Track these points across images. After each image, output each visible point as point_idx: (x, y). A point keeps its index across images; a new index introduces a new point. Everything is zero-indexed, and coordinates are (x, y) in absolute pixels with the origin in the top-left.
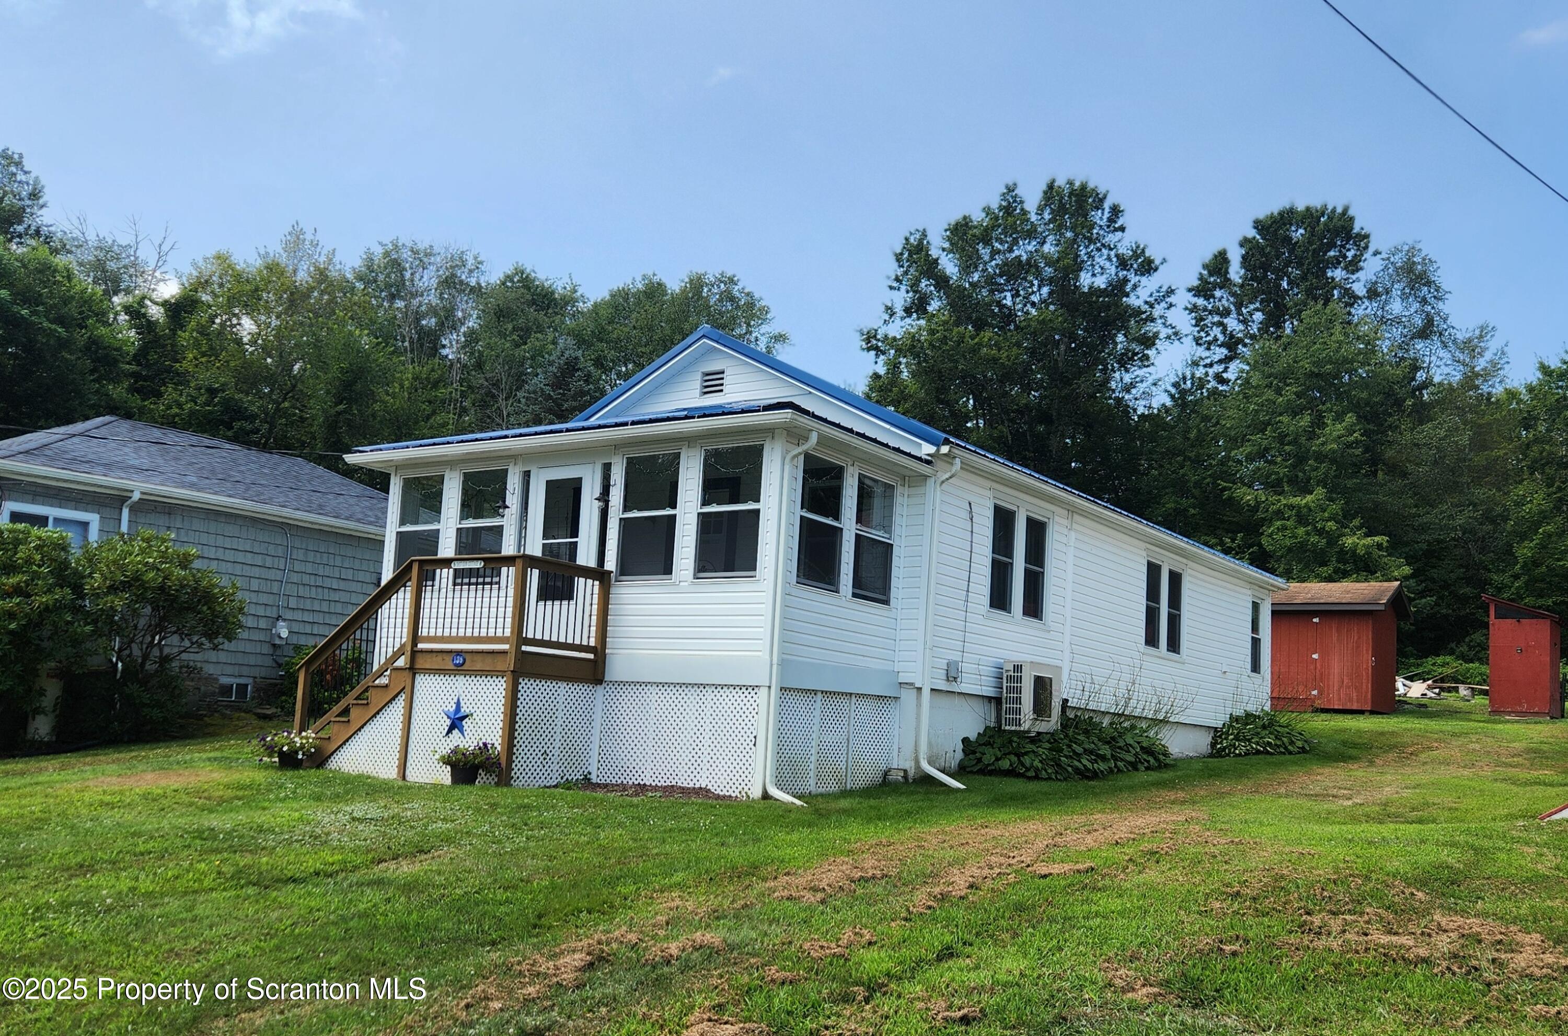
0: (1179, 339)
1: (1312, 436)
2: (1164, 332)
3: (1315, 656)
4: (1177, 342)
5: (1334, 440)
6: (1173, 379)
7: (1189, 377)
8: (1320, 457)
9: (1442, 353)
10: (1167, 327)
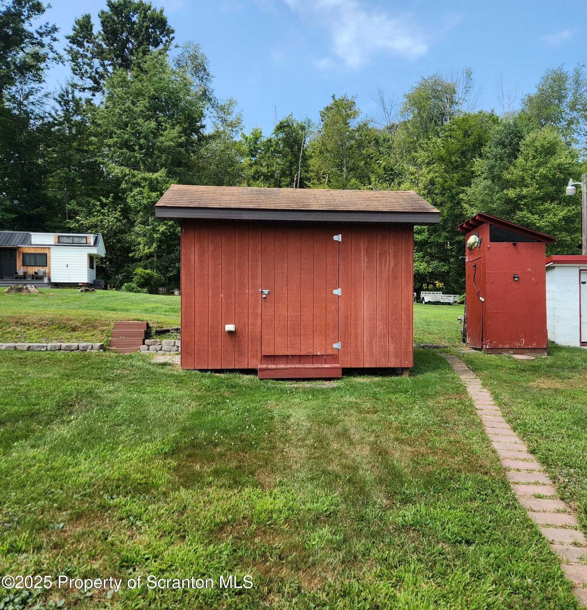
0: (62, 62)
1: (156, 135)
2: (51, 55)
3: (338, 292)
4: (60, 63)
5: (171, 140)
6: (60, 92)
7: (70, 92)
8: (162, 150)
9: (211, 110)
10: (53, 52)
